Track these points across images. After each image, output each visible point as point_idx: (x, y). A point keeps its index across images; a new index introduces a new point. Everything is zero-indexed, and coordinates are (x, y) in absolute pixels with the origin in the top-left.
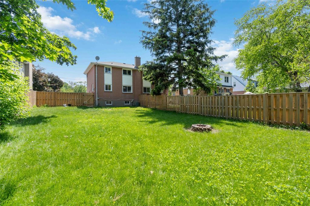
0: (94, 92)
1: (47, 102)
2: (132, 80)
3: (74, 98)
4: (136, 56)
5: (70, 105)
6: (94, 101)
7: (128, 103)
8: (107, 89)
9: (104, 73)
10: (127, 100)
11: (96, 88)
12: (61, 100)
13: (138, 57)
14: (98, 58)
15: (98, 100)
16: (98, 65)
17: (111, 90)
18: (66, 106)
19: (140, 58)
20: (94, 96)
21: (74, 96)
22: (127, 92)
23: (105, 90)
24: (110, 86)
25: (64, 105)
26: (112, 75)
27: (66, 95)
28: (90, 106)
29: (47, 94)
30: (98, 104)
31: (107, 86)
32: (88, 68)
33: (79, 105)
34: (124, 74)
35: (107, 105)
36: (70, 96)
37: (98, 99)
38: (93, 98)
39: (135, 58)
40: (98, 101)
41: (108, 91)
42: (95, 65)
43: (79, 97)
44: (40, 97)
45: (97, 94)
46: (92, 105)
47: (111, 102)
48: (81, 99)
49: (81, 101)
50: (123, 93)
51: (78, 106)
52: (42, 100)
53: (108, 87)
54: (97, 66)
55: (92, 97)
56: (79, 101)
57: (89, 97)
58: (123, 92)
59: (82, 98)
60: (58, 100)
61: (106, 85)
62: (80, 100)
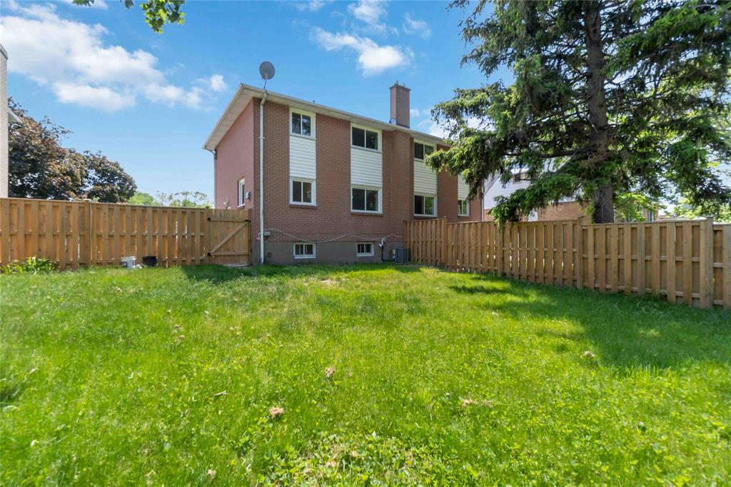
0: (252, 206)
1: (44, 247)
2: (380, 168)
3: (171, 228)
4: (393, 84)
5: (150, 261)
6: (250, 241)
7: (368, 251)
8: (297, 198)
9: (288, 135)
10: (365, 239)
11: (259, 190)
12: (111, 236)
13: (401, 84)
14: (267, 71)
15: (266, 237)
16: (267, 101)
17: (313, 203)
18: (136, 263)
19: (408, 90)
20: (250, 222)
21: (171, 221)
22: (365, 211)
23: (292, 202)
24: (307, 186)
25: (124, 259)
26: (317, 144)
27: (137, 216)
28: (236, 262)
29: (44, 212)
30: (268, 255)
31: (297, 185)
32: (224, 118)
33: (189, 259)
34: (353, 144)
35: (298, 257)
36: (153, 223)
37: (268, 233)
38: (246, 229)
39: (391, 88)
40: (265, 244)
41: (302, 203)
42: (254, 98)
43: (192, 229)
44: (11, 224)
45: (262, 217)
46: (242, 258)
47: (312, 246)
48: (198, 234)
49: (197, 240)
50: (354, 214)
51: (189, 262)
52: (21, 236)
53: (301, 189)
54: (264, 105)
55: (241, 225)
56: (193, 241)
57: (231, 225)
58: (352, 211)
59: (202, 230)
60: (99, 236)
61: (295, 183)
62: (193, 237)
